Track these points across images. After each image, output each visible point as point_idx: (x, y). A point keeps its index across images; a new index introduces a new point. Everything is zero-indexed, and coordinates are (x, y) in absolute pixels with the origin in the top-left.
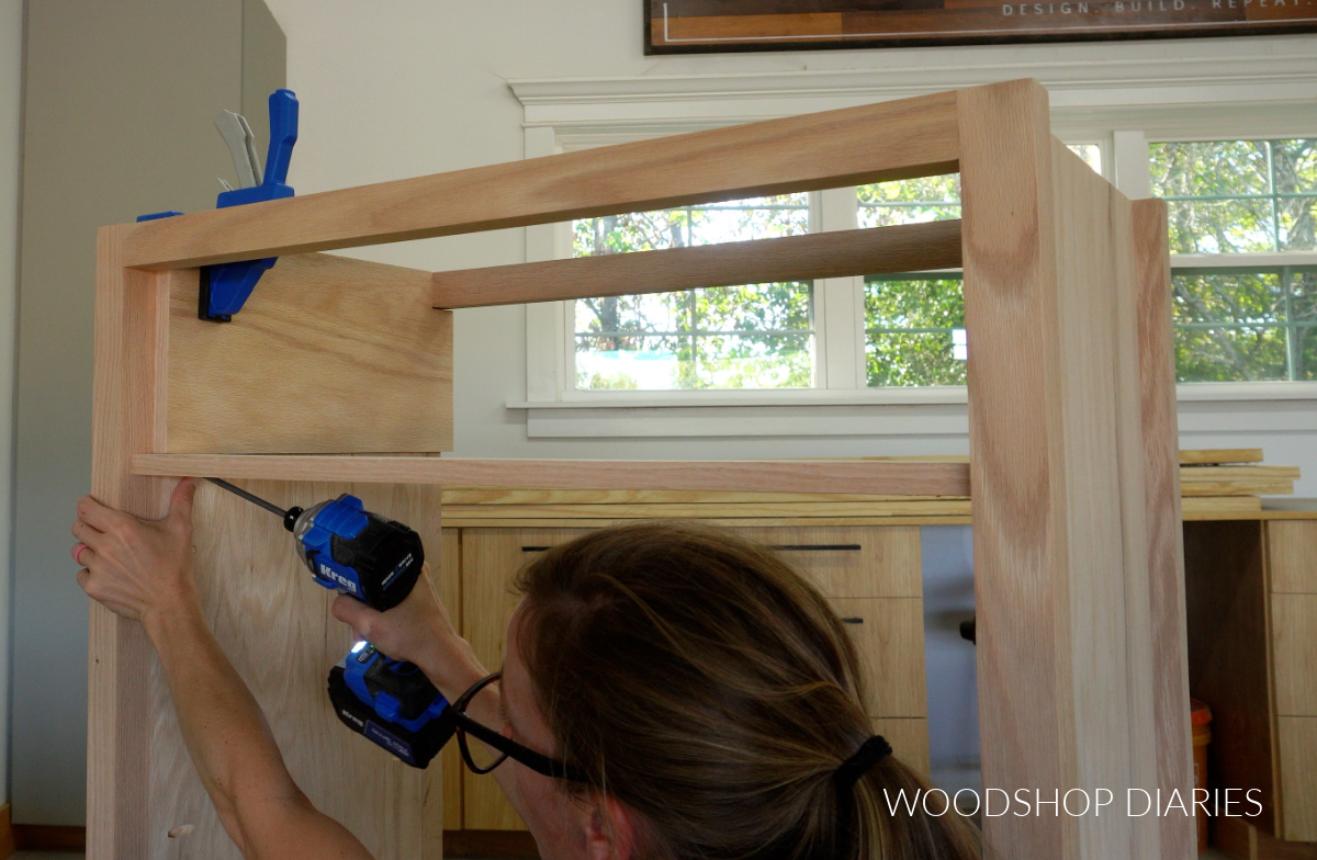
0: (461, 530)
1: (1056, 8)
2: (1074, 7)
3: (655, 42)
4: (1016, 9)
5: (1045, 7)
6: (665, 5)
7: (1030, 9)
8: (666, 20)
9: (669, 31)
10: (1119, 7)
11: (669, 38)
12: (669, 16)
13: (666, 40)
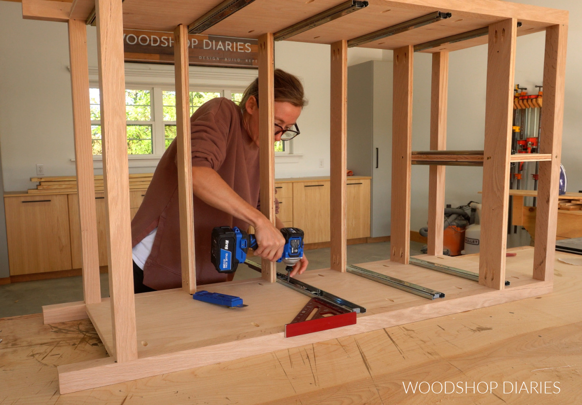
0: (68, 195)
1: (212, 58)
2: (216, 58)
4: (203, 58)
5: (209, 58)
7: (206, 58)
10: (226, 59)
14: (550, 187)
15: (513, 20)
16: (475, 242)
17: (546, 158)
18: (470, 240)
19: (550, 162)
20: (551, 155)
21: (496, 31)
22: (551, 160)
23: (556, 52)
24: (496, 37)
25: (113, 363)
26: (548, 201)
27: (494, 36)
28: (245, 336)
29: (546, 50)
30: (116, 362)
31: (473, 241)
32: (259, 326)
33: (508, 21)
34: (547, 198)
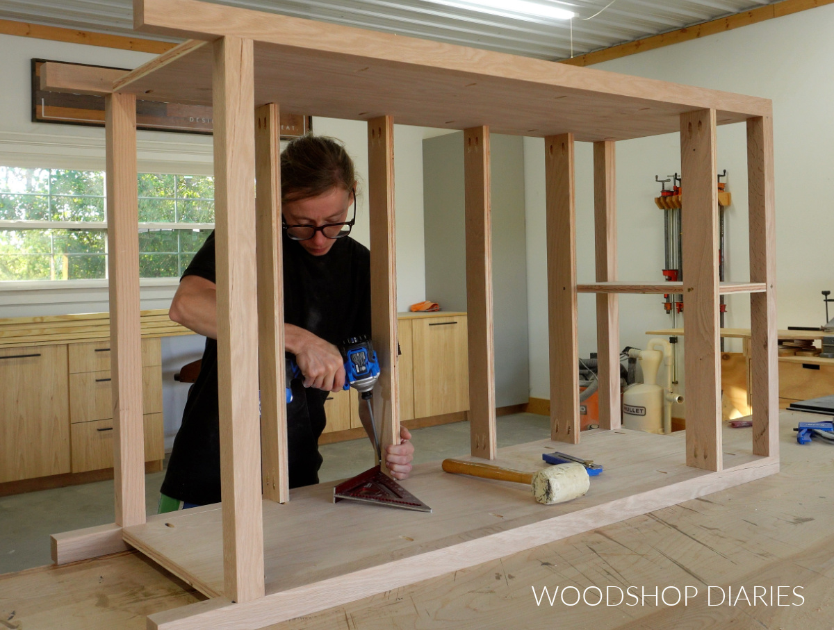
3: (38, 117)
6: (43, 99)
8: (43, 106)
9: (45, 112)
11: (45, 115)
12: (45, 104)
13: (43, 116)
14: (767, 326)
15: (711, 110)
16: (640, 411)
17: (760, 289)
18: (632, 408)
19: (765, 294)
20: (765, 284)
21: (690, 124)
22: (765, 291)
23: (762, 150)
24: (690, 130)
25: (230, 604)
26: (766, 346)
27: (687, 129)
28: (402, 555)
29: (748, 148)
30: (234, 602)
31: (637, 410)
32: (413, 540)
33: (705, 112)
34: (764, 342)
